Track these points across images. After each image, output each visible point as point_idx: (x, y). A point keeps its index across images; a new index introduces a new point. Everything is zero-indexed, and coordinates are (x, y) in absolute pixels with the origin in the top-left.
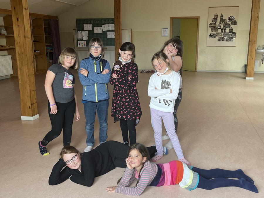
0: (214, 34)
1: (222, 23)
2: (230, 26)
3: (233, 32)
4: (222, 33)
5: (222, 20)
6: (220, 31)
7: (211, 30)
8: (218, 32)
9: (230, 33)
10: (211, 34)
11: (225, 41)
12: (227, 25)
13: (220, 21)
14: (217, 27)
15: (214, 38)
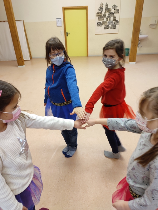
0: (100, 23)
1: (107, 11)
2: (114, 15)
3: (116, 20)
4: (107, 22)
5: (107, 9)
6: (105, 19)
7: (98, 19)
8: (104, 21)
9: (114, 21)
10: (98, 23)
11: (110, 28)
12: (111, 14)
13: (106, 10)
14: (103, 16)
15: (101, 27)
